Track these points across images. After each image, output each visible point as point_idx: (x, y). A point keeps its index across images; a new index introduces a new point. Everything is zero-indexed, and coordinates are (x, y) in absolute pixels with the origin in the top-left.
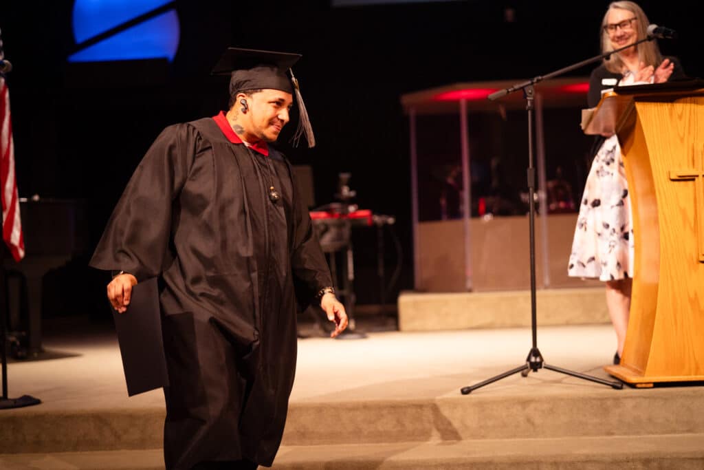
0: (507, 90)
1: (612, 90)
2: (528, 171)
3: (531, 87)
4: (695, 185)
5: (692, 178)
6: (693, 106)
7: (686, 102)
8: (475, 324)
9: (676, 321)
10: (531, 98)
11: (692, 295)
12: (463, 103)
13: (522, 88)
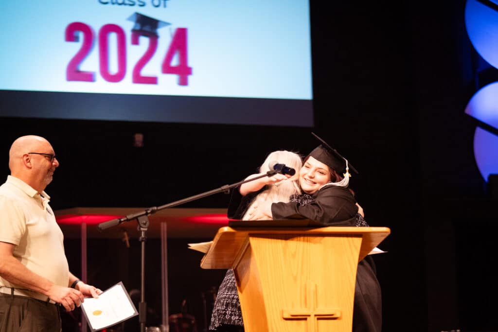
0: (120, 219)
2: (140, 304)
3: (146, 218)
4: (307, 325)
5: (304, 318)
6: (306, 243)
7: (300, 240)
10: (146, 229)
13: (136, 218)
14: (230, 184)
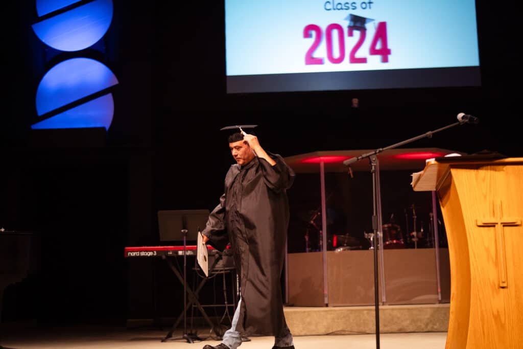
0: (357, 158)
1: (434, 159)
2: (373, 217)
3: (375, 156)
4: (495, 230)
5: (493, 225)
6: (492, 172)
7: (487, 169)
8: (331, 331)
9: (484, 332)
10: (375, 164)
11: (495, 313)
12: (322, 164)
13: (368, 157)
14: (432, 131)
